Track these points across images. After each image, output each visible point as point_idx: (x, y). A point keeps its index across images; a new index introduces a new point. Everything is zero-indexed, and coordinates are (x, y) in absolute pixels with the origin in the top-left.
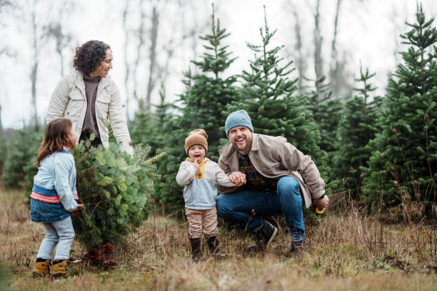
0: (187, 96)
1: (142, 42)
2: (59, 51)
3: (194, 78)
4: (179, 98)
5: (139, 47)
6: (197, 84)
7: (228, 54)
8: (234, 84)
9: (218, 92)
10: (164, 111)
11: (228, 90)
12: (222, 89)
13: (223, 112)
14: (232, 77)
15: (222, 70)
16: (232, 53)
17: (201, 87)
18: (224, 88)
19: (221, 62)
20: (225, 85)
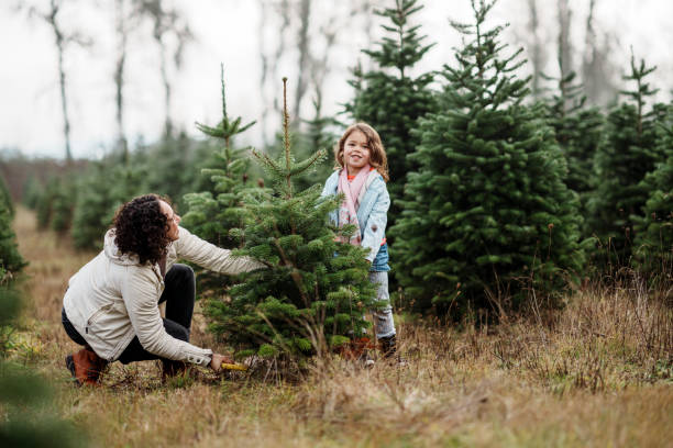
0: (355, 106)
1: (287, 23)
2: (158, 37)
3: (368, 77)
4: (344, 109)
5: (282, 30)
6: (372, 86)
7: (421, 38)
8: (430, 86)
9: (404, 99)
10: (320, 128)
11: (421, 95)
12: (409, 94)
13: (413, 130)
14: (427, 75)
15: (410, 63)
16: (426, 36)
17: (377, 91)
18: (413, 91)
19: (408, 51)
20: (415, 88)
